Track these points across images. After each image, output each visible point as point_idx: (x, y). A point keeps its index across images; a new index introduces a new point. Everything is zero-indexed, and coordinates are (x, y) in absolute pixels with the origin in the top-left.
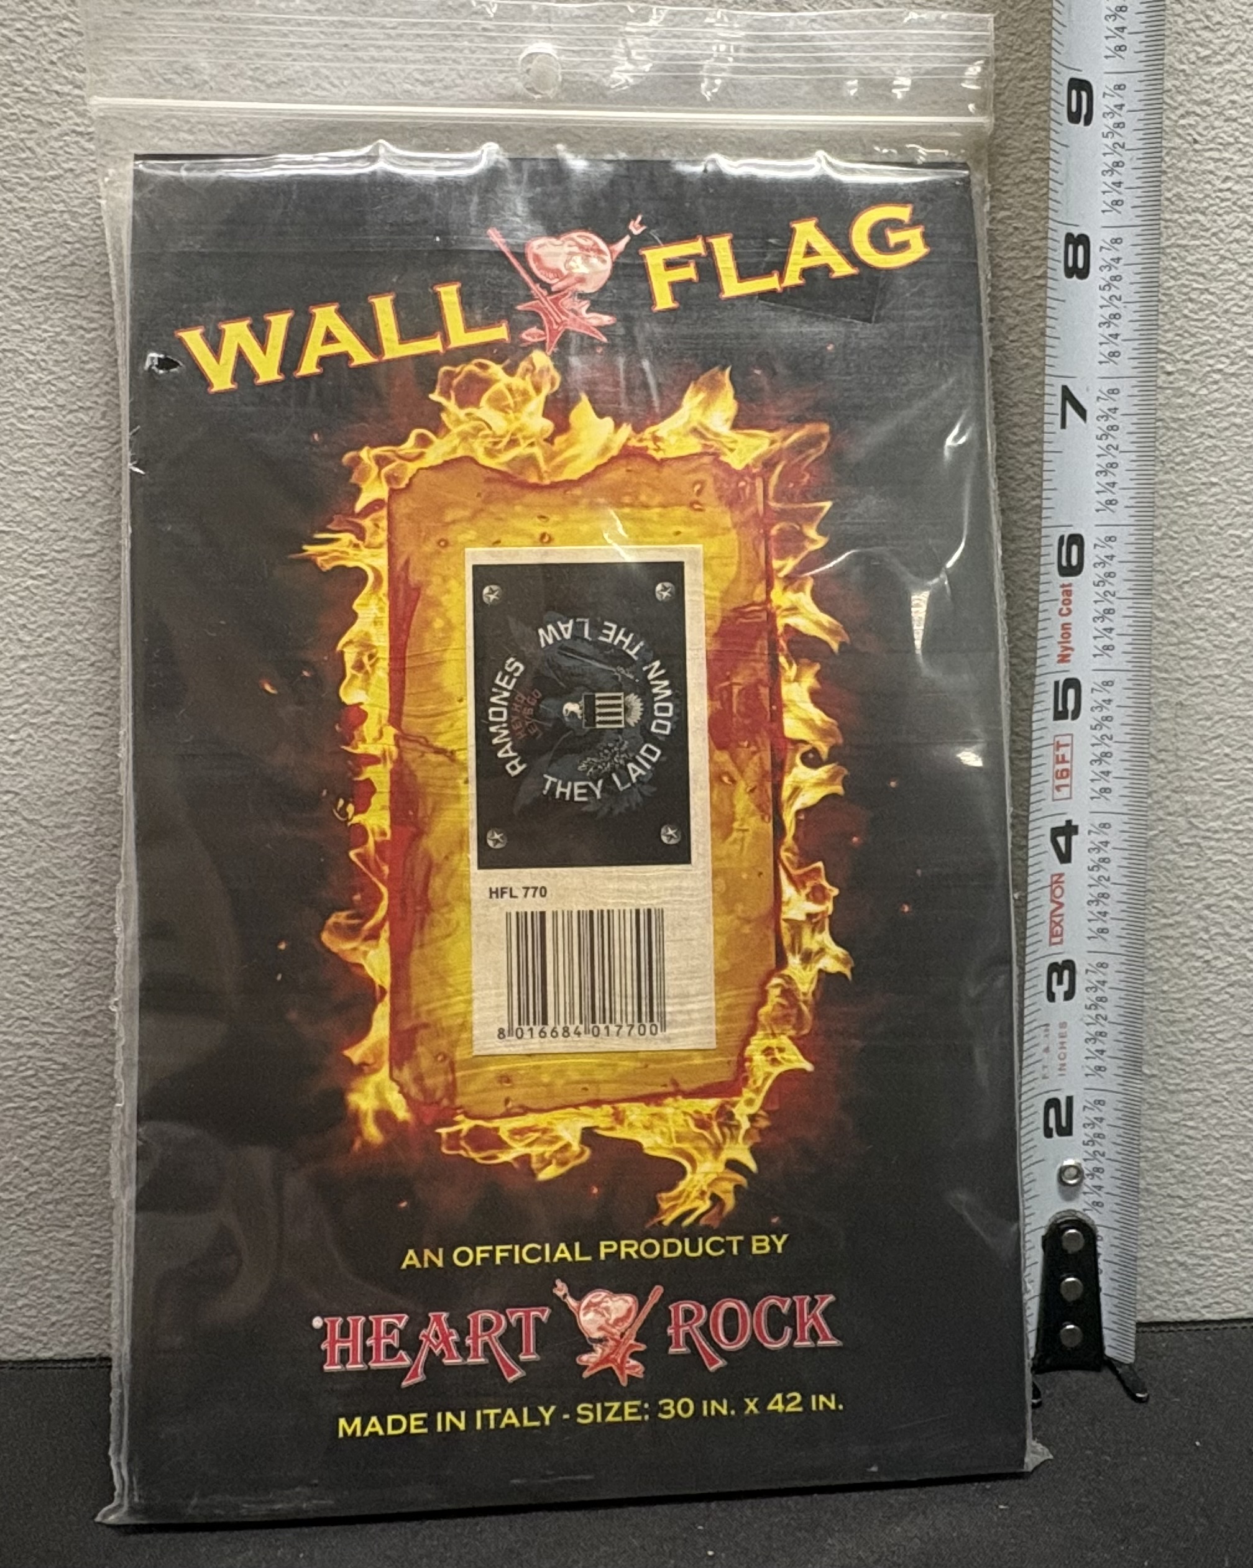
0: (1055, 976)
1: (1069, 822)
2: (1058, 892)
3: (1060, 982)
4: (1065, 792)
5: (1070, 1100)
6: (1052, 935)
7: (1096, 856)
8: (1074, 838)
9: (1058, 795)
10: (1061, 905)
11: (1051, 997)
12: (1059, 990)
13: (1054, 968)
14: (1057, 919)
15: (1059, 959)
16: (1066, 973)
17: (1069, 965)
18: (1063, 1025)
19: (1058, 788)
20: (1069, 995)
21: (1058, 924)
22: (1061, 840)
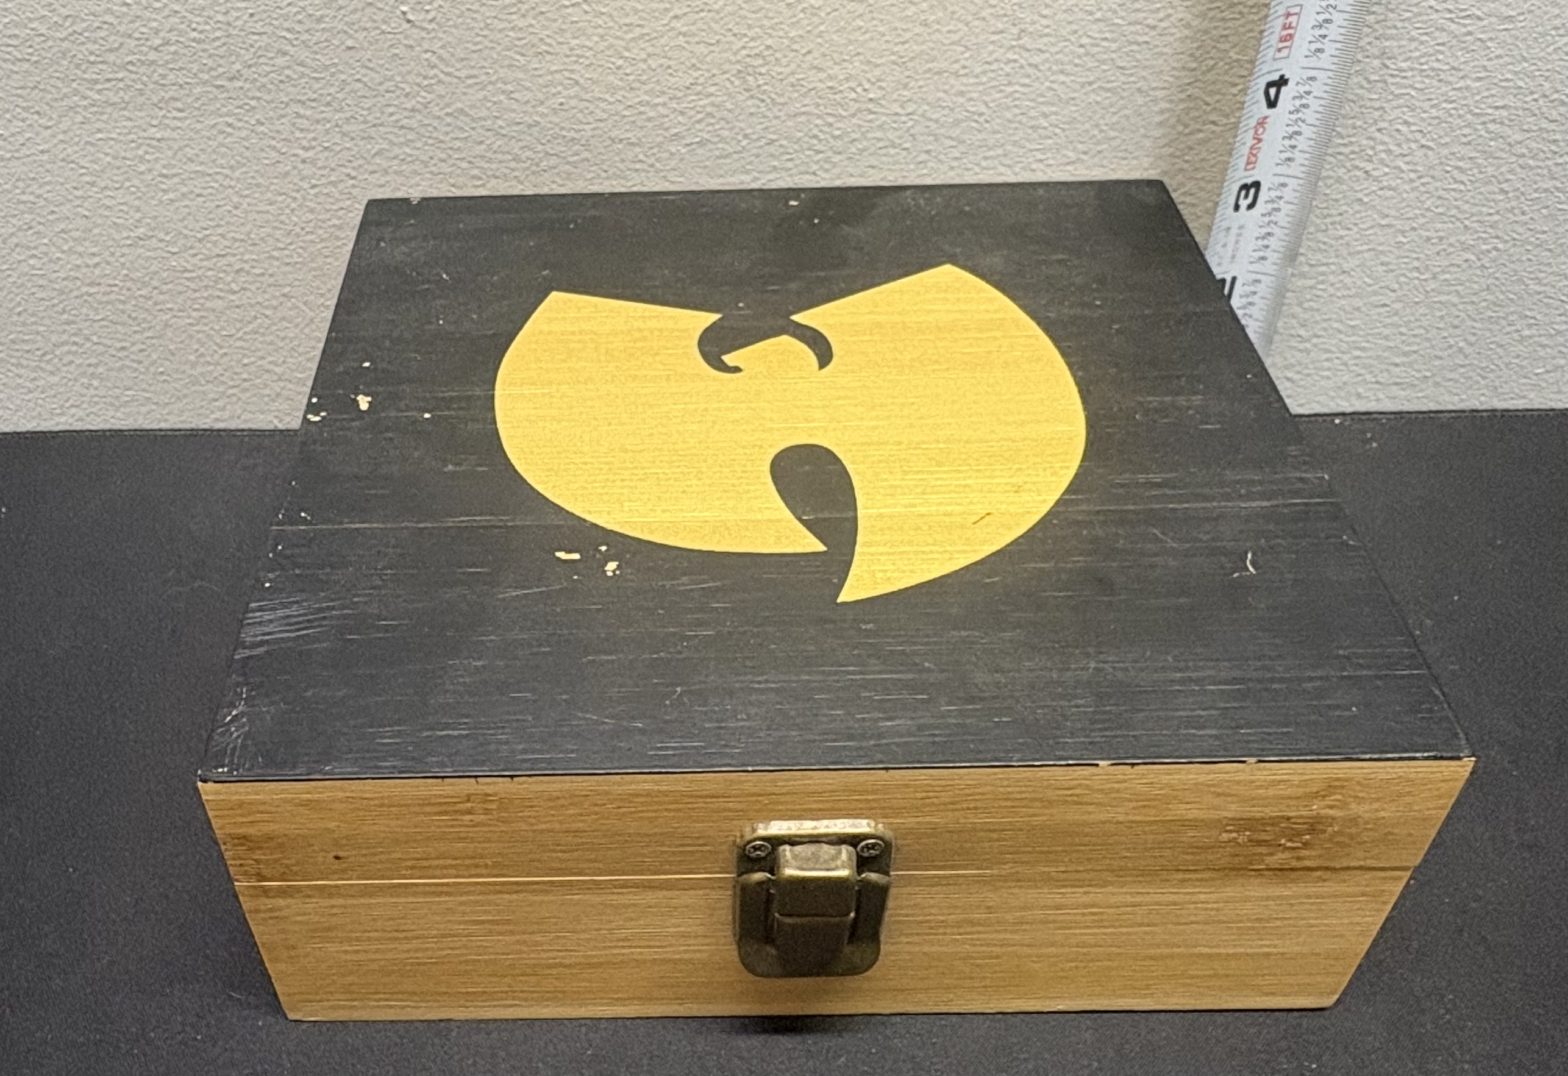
0: (1243, 193)
1: (1282, 77)
2: (1261, 130)
3: (1246, 197)
4: (1285, 53)
5: (1234, 279)
6: (1248, 163)
7: (1298, 103)
8: (1284, 89)
9: (1278, 55)
10: (1260, 140)
11: (1237, 207)
12: (1244, 203)
14: (1254, 152)
15: (1249, 181)
16: (1252, 191)
17: (1257, 185)
18: (1241, 227)
19: (1279, 50)
20: (1251, 206)
21: (1255, 155)
22: (1273, 91)
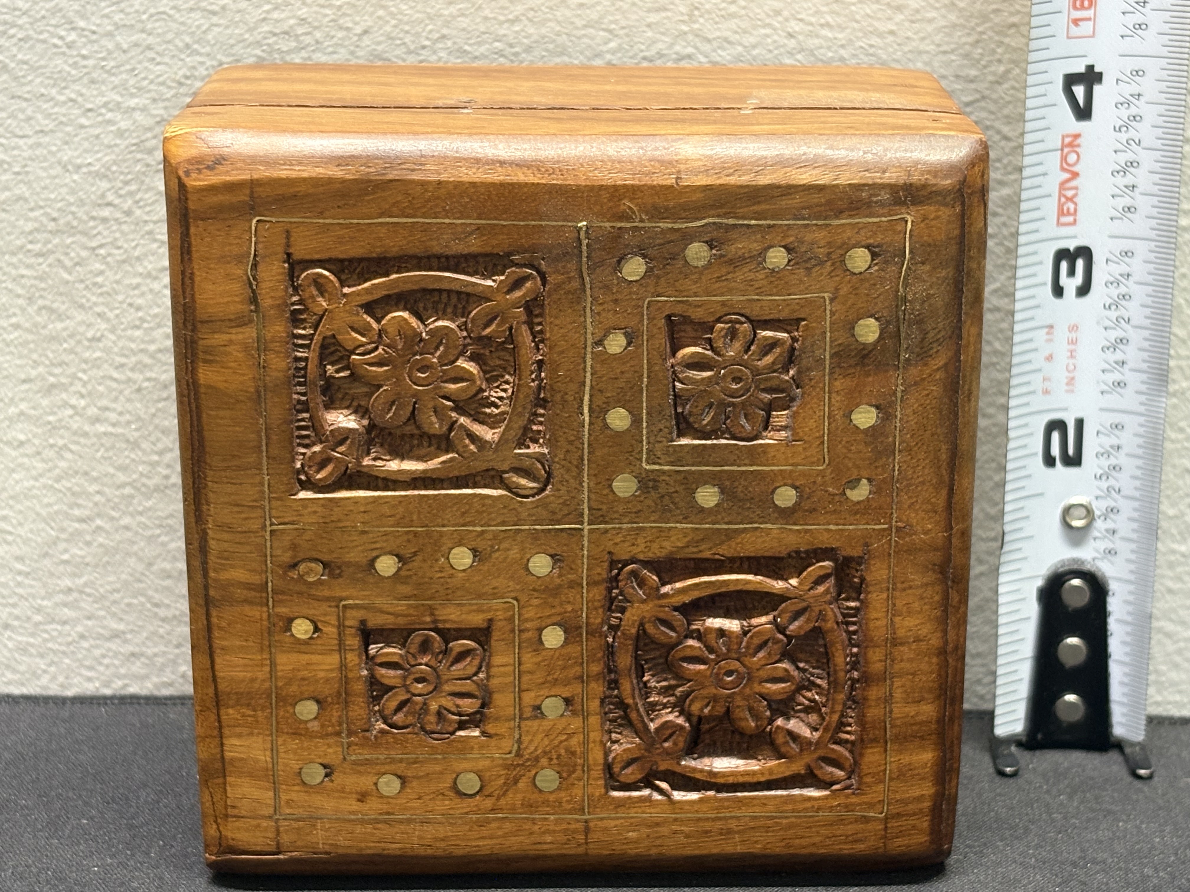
13: (1062, 255)
